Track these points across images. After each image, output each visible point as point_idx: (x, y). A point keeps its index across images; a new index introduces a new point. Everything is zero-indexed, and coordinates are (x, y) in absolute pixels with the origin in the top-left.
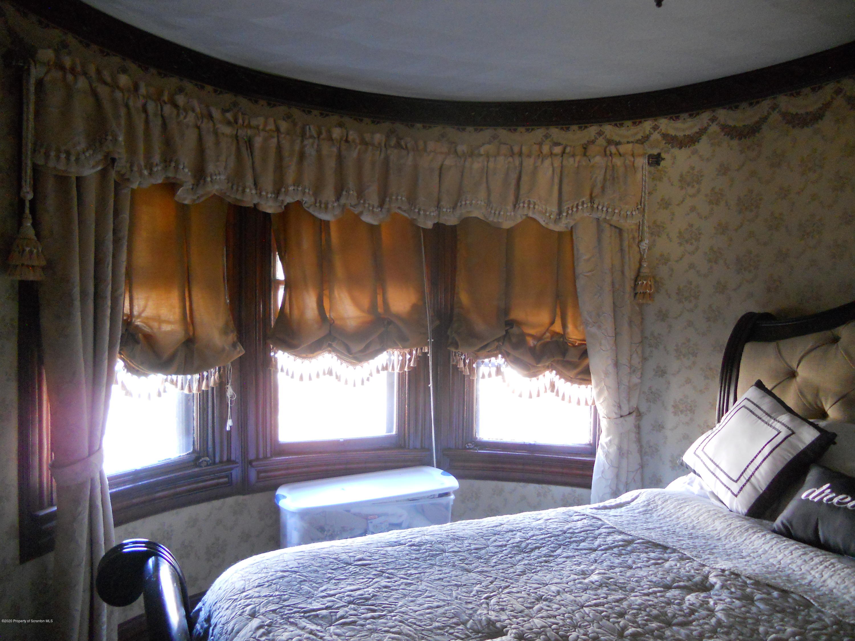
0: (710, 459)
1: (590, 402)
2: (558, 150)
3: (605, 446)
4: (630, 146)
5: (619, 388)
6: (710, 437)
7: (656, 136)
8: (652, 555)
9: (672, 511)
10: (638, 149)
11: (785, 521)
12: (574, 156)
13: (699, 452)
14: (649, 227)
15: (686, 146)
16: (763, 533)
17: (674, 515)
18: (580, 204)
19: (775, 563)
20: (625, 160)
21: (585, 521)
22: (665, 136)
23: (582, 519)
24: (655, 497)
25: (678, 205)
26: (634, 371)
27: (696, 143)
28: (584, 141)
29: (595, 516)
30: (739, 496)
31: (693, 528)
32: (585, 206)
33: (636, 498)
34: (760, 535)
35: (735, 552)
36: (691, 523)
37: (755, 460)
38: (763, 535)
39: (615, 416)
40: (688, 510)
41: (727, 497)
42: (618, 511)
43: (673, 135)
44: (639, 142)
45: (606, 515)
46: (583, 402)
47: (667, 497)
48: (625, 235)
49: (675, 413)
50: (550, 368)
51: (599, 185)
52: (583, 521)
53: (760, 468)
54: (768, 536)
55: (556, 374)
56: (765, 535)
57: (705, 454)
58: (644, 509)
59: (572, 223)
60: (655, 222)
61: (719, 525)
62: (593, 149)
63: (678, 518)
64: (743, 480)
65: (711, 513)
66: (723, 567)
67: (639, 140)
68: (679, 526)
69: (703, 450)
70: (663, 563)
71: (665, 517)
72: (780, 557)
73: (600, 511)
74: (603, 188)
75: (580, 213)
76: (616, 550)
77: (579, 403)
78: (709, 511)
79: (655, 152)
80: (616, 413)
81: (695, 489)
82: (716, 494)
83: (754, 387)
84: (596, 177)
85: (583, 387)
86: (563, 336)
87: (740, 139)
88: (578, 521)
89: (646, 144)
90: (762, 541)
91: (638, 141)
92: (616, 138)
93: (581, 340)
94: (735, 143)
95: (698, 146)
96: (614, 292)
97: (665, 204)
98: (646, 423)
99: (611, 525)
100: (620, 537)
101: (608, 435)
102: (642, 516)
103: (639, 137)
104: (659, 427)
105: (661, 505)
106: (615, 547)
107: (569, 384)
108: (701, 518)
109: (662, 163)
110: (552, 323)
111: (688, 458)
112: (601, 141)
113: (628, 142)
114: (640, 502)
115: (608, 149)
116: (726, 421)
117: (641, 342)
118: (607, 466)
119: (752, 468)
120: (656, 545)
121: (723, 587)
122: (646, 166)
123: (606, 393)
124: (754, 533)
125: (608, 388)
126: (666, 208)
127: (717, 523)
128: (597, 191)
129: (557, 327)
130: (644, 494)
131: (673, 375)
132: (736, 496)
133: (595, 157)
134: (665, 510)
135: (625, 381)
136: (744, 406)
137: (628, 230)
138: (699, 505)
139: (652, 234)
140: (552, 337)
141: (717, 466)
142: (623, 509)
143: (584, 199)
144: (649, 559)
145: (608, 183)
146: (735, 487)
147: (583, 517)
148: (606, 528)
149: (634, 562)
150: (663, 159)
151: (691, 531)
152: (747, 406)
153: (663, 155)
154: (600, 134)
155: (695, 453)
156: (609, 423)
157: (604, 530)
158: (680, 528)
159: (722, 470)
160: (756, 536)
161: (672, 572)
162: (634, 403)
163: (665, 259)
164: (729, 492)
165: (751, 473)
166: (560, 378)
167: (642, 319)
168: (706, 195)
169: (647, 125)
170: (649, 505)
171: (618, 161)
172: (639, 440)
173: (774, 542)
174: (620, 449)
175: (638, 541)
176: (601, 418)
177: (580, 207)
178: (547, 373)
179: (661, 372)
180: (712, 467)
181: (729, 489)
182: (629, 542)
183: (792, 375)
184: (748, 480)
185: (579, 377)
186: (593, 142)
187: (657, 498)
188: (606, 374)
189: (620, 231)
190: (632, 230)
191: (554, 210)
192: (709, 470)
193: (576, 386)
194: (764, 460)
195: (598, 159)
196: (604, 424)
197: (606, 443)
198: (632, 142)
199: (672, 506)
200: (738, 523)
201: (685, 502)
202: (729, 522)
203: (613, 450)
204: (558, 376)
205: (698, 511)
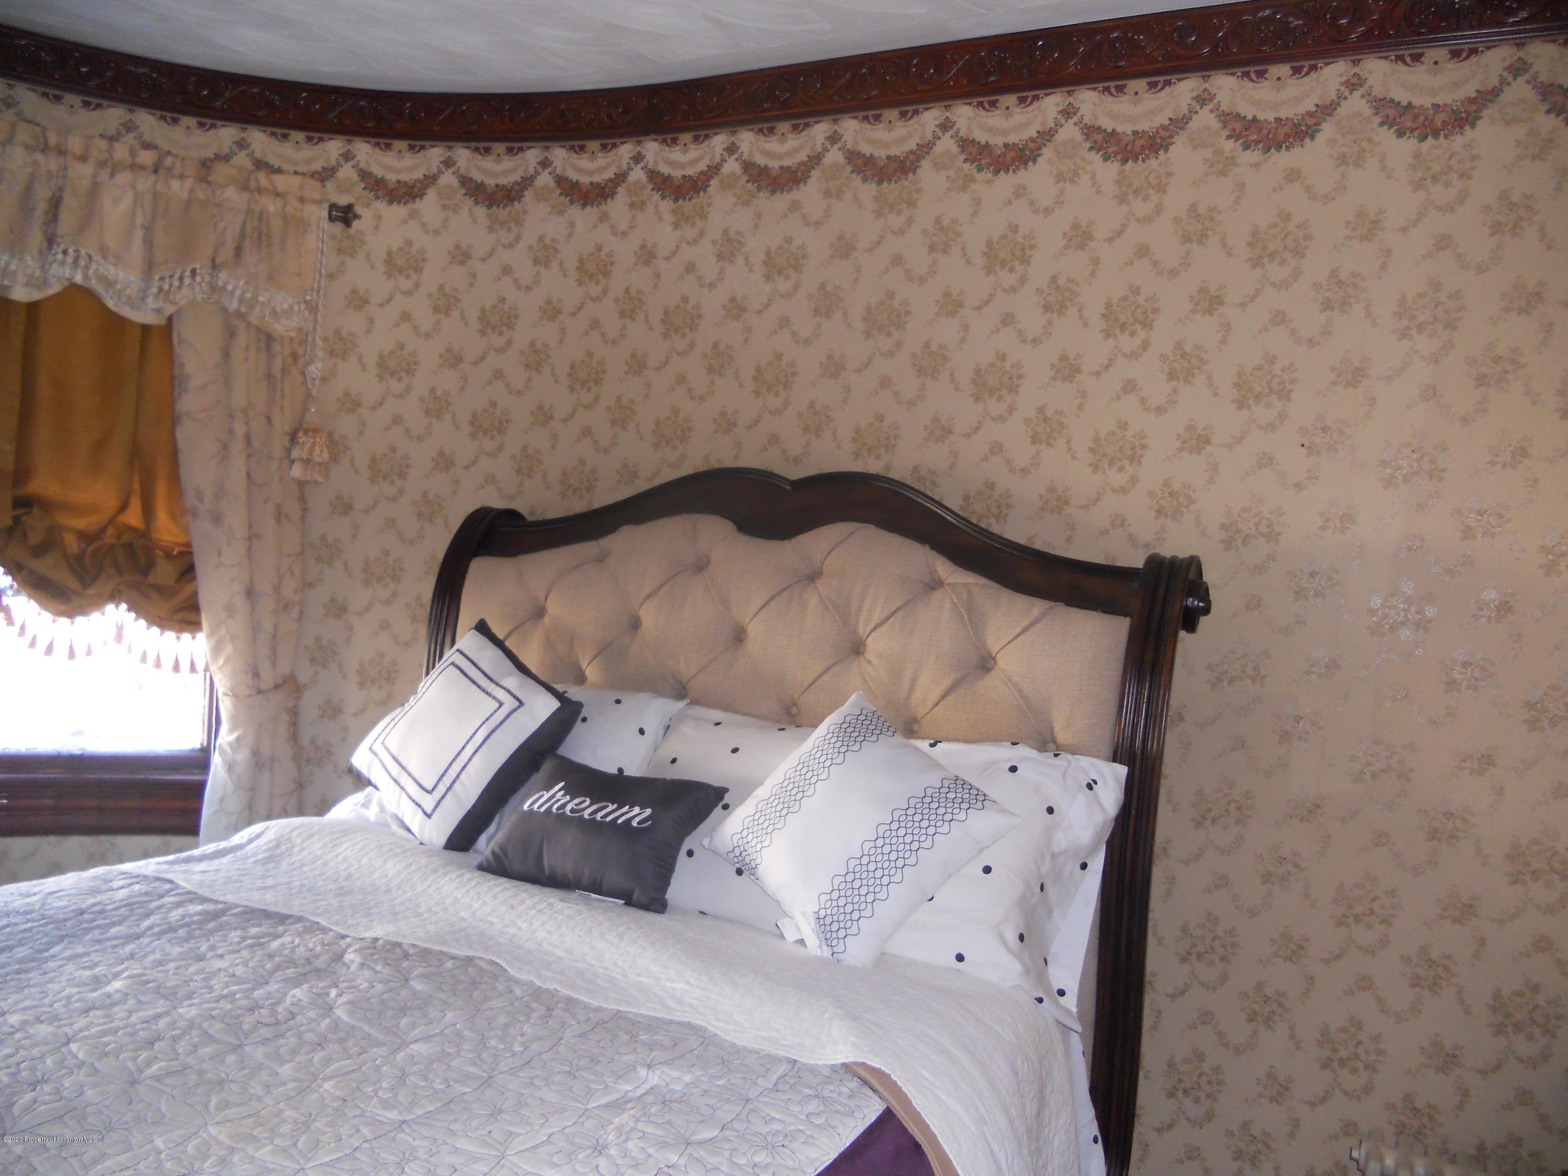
0: (394, 758)
1: (200, 666)
2: (147, 157)
3: (229, 750)
4: (298, 180)
5: (254, 639)
6: (397, 720)
7: (347, 172)
8: (254, 931)
9: (318, 853)
10: (313, 189)
11: (497, 850)
12: (182, 177)
13: (378, 747)
14: (325, 339)
15: (400, 202)
16: (460, 872)
17: (320, 859)
18: (188, 273)
19: (466, 917)
20: (284, 206)
21: (137, 887)
22: (364, 175)
23: (130, 885)
24: (292, 831)
25: (381, 305)
26: (286, 607)
27: (418, 200)
28: (209, 153)
29: (162, 875)
30: (434, 817)
31: (349, 877)
32: (198, 279)
33: (259, 836)
34: (454, 876)
35: (408, 909)
36: (347, 869)
37: (463, 753)
38: (458, 876)
39: (247, 691)
40: (345, 850)
41: (414, 820)
42: (216, 863)
43: (379, 176)
44: (316, 176)
45: (185, 872)
46: (185, 666)
47: (314, 830)
48: (277, 347)
49: (362, 685)
50: (114, 597)
51: (230, 245)
52: (132, 887)
53: (469, 767)
54: (467, 876)
55: (129, 610)
56: (463, 874)
57: (387, 749)
58: (267, 854)
59: (169, 310)
60: (338, 332)
61: (391, 868)
62: (222, 172)
63: (326, 864)
64: (442, 789)
65: (385, 848)
66: (375, 935)
67: (318, 173)
68: (324, 877)
69: (383, 743)
70: (269, 941)
71: (303, 865)
72: (476, 906)
73: (176, 867)
74: (238, 250)
75: (185, 292)
76: (182, 932)
77: (176, 668)
78: (381, 846)
79: (343, 201)
80: (248, 686)
81: (372, 813)
82: (400, 816)
83: (473, 631)
84: (225, 228)
85: (186, 636)
86: (144, 534)
87: (490, 206)
88: (121, 888)
89: (329, 184)
90: (455, 884)
91: (313, 175)
92: (274, 162)
93: (183, 545)
94: (481, 211)
95: (418, 205)
96: (249, 456)
97: (358, 300)
98: (310, 704)
99: (189, 887)
100: (199, 908)
101: (232, 730)
102: (259, 867)
103: (317, 166)
104: (333, 710)
105: (301, 844)
106: (181, 927)
107: (155, 630)
108: (364, 860)
109: (356, 224)
110: (124, 507)
111: (361, 759)
112: (242, 159)
113: (296, 173)
114: (262, 843)
115: (252, 176)
116: (424, 690)
117: (301, 553)
118: (230, 788)
119: (457, 767)
120: (266, 914)
121: (362, 965)
122: (325, 224)
123: (229, 649)
124: (446, 874)
125: (233, 638)
126: (359, 308)
127: (390, 864)
128: (226, 253)
129: (133, 518)
130: (274, 830)
131: (360, 614)
132: (429, 816)
133: (223, 186)
134: (305, 853)
135: (267, 625)
136: (453, 664)
137: (282, 337)
138: (367, 839)
139: (332, 353)
140: (119, 536)
141: (404, 768)
142: (225, 860)
143: (197, 266)
144: (244, 939)
145: (247, 243)
146: (428, 802)
147: (135, 880)
148: (176, 895)
149: (212, 948)
150: (357, 217)
151: (344, 883)
152: (456, 662)
153: (358, 209)
154: (242, 144)
155: (370, 749)
156: (235, 707)
157: (171, 899)
158: (324, 880)
159: (410, 774)
160: (447, 878)
161: (280, 955)
162: (284, 668)
163: (351, 403)
164: (420, 811)
165: (454, 776)
166: (137, 619)
167: (305, 510)
168: (430, 295)
169: (334, 147)
170: (278, 846)
171: (272, 206)
172: (294, 737)
173: (474, 883)
174: (256, 753)
175: (235, 911)
176: (220, 696)
177: (187, 281)
178: (110, 608)
179: (338, 609)
180: (395, 770)
181: (419, 806)
182: (215, 915)
183: (540, 613)
184: (449, 789)
185: (178, 616)
186: (226, 158)
187: (295, 834)
188: (230, 611)
189: (270, 338)
190: (291, 339)
191: (133, 279)
192: (390, 775)
193: (170, 635)
194: (476, 751)
195: (231, 194)
196: (226, 707)
197: (230, 745)
198: (303, 174)
199: (319, 845)
200: (424, 861)
201: (344, 836)
202: (410, 861)
203: (243, 756)
204: (133, 615)
205: (362, 849)
